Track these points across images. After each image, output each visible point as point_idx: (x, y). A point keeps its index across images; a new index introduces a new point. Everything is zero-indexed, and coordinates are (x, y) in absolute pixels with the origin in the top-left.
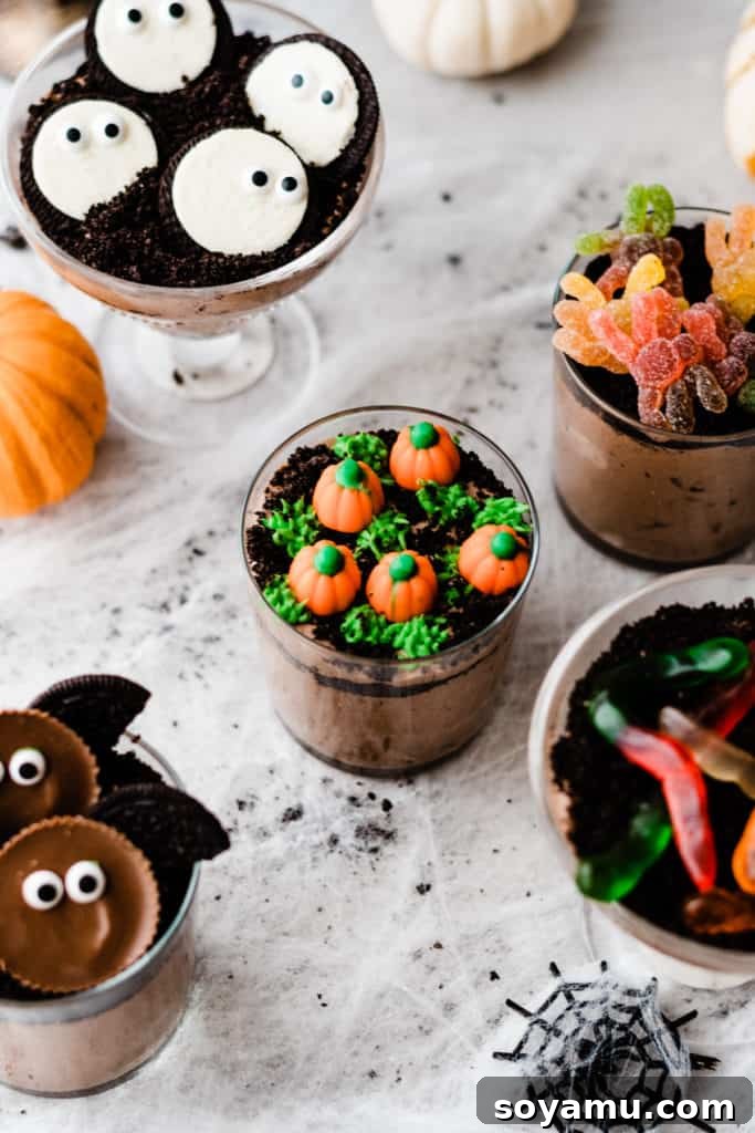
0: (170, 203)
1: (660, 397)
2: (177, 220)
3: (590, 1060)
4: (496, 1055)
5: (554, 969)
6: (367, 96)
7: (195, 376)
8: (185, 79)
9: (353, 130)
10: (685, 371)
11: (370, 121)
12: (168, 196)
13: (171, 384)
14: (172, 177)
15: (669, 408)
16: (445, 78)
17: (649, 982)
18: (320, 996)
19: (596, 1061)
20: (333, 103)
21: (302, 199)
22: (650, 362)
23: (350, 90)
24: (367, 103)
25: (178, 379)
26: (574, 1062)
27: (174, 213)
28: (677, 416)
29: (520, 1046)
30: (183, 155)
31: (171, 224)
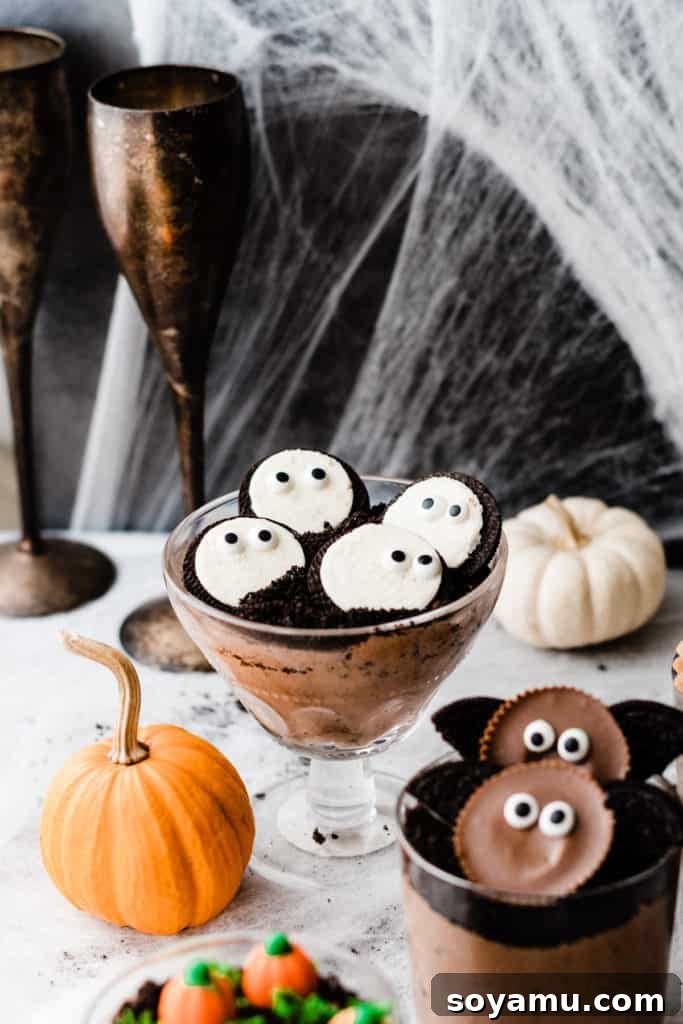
0: (319, 582)
2: (325, 595)
6: (490, 509)
7: (335, 837)
8: (327, 525)
9: (480, 537)
11: (493, 529)
12: (316, 577)
14: (320, 563)
20: (460, 515)
21: (436, 575)
23: (475, 505)
24: (490, 515)
25: (319, 838)
27: (322, 590)
30: (328, 546)
31: (319, 598)
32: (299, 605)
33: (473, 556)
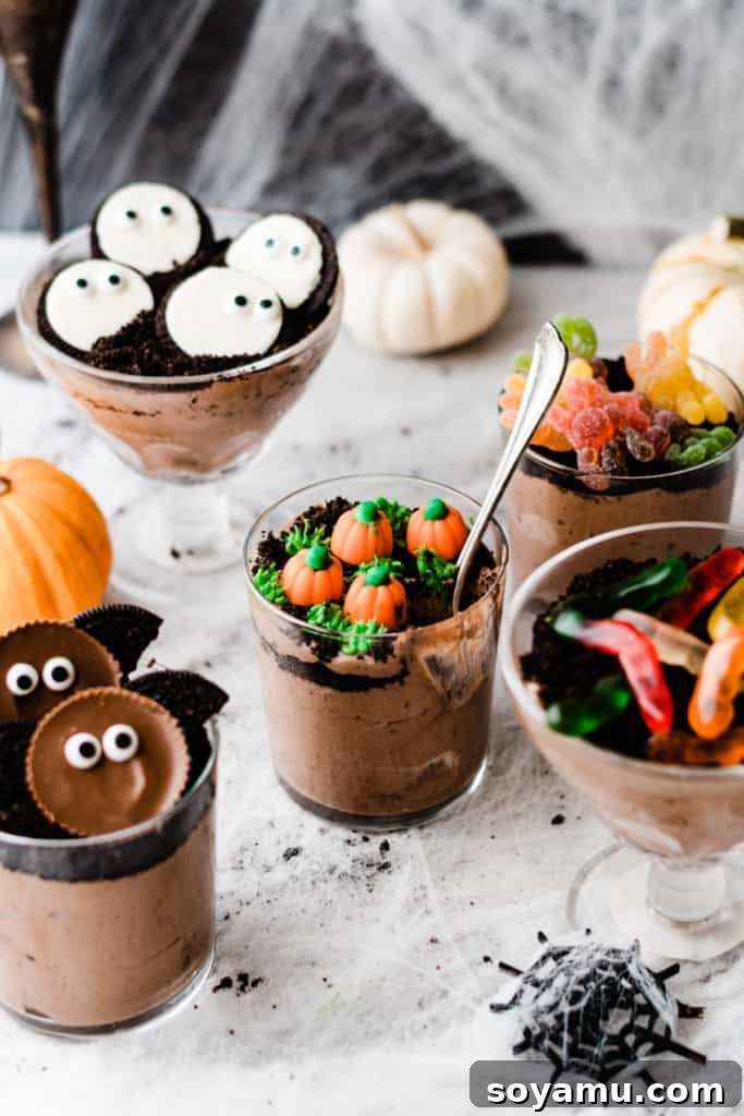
0: (164, 327)
1: (596, 454)
3: (583, 1003)
4: (492, 1007)
5: (542, 937)
6: (328, 249)
7: (191, 553)
8: (175, 263)
9: (318, 278)
10: (617, 432)
11: (331, 268)
12: (163, 323)
13: (171, 561)
15: (605, 460)
16: (402, 356)
17: (632, 943)
18: (325, 980)
19: (587, 1007)
20: (301, 254)
21: (276, 317)
22: (585, 422)
23: (314, 244)
24: (329, 255)
25: (175, 554)
26: (565, 1008)
27: (168, 334)
28: (612, 465)
29: (515, 998)
31: (166, 343)
32: (147, 351)
33: (313, 295)
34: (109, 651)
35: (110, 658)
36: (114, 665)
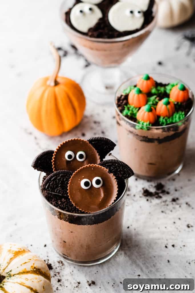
34: (97, 152)
35: (97, 154)
36: (98, 157)
